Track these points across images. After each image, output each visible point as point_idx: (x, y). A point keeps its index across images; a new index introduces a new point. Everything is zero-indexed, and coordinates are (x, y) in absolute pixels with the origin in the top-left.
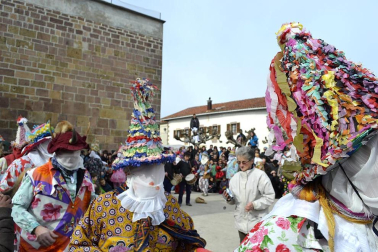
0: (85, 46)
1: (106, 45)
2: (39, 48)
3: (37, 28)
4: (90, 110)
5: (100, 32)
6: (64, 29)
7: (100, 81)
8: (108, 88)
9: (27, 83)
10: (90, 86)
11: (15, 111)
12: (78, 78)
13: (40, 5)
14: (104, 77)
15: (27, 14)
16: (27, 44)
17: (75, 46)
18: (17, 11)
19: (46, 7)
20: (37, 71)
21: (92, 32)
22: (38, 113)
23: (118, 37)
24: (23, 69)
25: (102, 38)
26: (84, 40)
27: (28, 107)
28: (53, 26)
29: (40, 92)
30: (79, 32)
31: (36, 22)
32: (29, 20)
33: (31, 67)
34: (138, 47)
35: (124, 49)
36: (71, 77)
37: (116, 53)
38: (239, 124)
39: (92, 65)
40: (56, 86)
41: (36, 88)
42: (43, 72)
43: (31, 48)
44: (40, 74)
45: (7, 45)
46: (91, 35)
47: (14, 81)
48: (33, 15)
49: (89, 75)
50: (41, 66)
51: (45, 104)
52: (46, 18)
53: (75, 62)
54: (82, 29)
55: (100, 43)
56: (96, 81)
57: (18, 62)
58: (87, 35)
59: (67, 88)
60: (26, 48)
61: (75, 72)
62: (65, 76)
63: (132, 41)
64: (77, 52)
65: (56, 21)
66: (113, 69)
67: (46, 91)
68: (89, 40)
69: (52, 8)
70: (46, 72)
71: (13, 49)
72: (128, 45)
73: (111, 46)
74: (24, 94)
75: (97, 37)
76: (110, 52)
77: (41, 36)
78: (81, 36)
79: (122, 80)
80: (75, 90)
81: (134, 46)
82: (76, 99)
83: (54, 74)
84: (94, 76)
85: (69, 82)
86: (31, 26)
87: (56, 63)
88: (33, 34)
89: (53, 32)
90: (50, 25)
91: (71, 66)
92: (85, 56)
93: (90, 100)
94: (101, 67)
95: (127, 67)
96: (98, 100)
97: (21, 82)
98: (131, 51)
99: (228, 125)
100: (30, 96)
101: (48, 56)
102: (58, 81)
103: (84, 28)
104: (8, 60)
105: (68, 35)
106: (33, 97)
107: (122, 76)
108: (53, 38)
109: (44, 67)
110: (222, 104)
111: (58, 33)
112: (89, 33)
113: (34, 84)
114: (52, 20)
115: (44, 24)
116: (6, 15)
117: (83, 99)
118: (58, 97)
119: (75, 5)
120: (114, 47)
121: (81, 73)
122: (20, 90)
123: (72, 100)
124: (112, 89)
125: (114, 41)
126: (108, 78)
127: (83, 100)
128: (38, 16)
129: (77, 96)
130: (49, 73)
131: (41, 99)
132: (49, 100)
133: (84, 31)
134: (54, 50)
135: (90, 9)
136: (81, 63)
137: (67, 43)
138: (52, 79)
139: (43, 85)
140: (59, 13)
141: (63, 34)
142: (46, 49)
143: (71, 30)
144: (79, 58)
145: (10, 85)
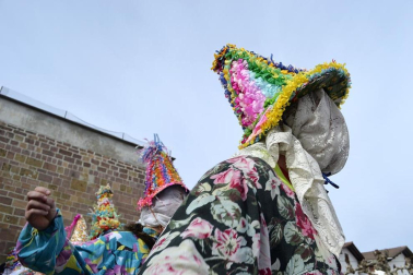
0: (91, 179)
1: (113, 179)
3: (44, 158)
5: (108, 166)
6: (72, 161)
13: (52, 137)
15: (37, 144)
16: (32, 173)
17: (81, 178)
18: (28, 141)
19: (57, 139)
21: (100, 165)
23: (126, 172)
25: (110, 172)
26: (91, 172)
28: (61, 157)
30: (87, 165)
31: (44, 152)
32: (38, 150)
35: (131, 184)
36: (72, 210)
37: (123, 188)
39: (96, 199)
43: (35, 177)
45: (11, 173)
46: (99, 169)
47: (10, 210)
48: (43, 145)
52: (55, 149)
54: (90, 162)
55: (107, 176)
57: (19, 191)
58: (95, 168)
61: (77, 205)
63: (140, 176)
64: (82, 185)
65: (65, 153)
68: (96, 173)
69: (63, 140)
71: (15, 177)
72: (136, 180)
73: (118, 180)
75: (104, 170)
76: (116, 186)
77: (47, 166)
78: (89, 169)
81: (141, 182)
86: (39, 156)
88: (39, 164)
89: (60, 163)
90: (58, 156)
98: (138, 186)
103: (93, 161)
104: (8, 188)
105: (75, 167)
108: (60, 169)
111: (65, 164)
112: (96, 166)
114: (61, 151)
115: (52, 155)
116: (17, 143)
119: (86, 139)
120: (120, 181)
121: (83, 206)
122: (14, 220)
125: (121, 176)
128: (48, 147)
133: (92, 164)
134: (58, 181)
135: (101, 143)
136: (84, 196)
137: (73, 174)
140: (69, 145)
141: (70, 166)
142: (49, 179)
143: (79, 163)
144: (83, 190)
145: (5, 214)
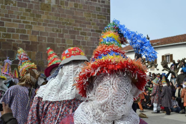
2: (21, 5)
4: (58, 48)
7: (64, 27)
8: (71, 32)
9: (13, 31)
10: (57, 31)
11: (6, 51)
12: (49, 25)
14: (67, 24)
20: (20, 22)
24: (10, 20)
27: (14, 48)
29: (23, 37)
33: (16, 19)
38: (171, 56)
40: (33, 32)
41: (19, 34)
42: (24, 22)
44: (22, 24)
49: (56, 22)
50: (22, 18)
51: (27, 45)
53: (47, 13)
56: (61, 27)
59: (42, 33)
60: (11, 5)
62: (39, 24)
66: (74, 17)
67: (27, 36)
70: (27, 22)
74: (11, 39)
79: (80, 26)
80: (47, 34)
82: (48, 41)
83: (32, 23)
84: (60, 23)
85: (43, 29)
87: (32, 15)
91: (44, 17)
92: (53, 9)
93: (58, 41)
94: (65, 16)
95: (84, 16)
96: (64, 41)
97: (9, 30)
99: (163, 57)
100: (16, 40)
101: (27, 10)
102: (35, 28)
106: (17, 40)
107: (80, 22)
109: (24, 18)
110: (158, 40)
113: (18, 31)
117: (53, 40)
118: (35, 39)
123: (45, 42)
124: (73, 33)
126: (70, 24)
127: (53, 42)
129: (48, 38)
130: (29, 22)
131: (23, 42)
132: (29, 42)
138: (30, 27)
139: (24, 31)
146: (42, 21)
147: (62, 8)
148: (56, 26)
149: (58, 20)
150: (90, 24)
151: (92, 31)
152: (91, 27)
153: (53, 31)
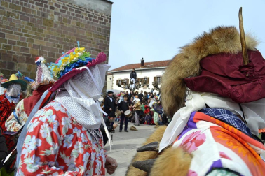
0: (56, 18)
1: (71, 18)
2: (24, 18)
3: (22, 4)
5: (67, 8)
6: (41, 5)
7: (66, 43)
9: (14, 43)
10: (59, 46)
11: (5, 62)
12: (51, 41)
14: (69, 41)
16: (15, 15)
17: (49, 18)
20: (21, 35)
21: (61, 8)
22: (22, 64)
23: (80, 12)
24: (11, 32)
25: (68, 13)
26: (55, 13)
27: (15, 60)
28: (33, 3)
29: (23, 49)
30: (52, 8)
33: (17, 32)
34: (94, 20)
35: (84, 21)
36: (46, 39)
37: (78, 24)
39: (61, 32)
40: (35, 46)
41: (20, 47)
42: (25, 35)
43: (17, 18)
44: (23, 37)
46: (61, 10)
47: (5, 41)
49: (58, 38)
50: (24, 31)
51: (27, 58)
53: (49, 29)
54: (54, 6)
55: (67, 16)
56: (63, 43)
57: (8, 28)
58: (58, 10)
59: (43, 47)
60: (14, 18)
61: (49, 36)
62: (41, 39)
63: (90, 15)
64: (50, 22)
66: (75, 35)
67: (28, 49)
68: (59, 14)
70: (28, 36)
71: (4, 18)
72: (86, 18)
73: (74, 19)
74: (12, 50)
75: (64, 12)
76: (73, 23)
77: (24, 9)
78: (53, 11)
80: (48, 49)
81: (90, 20)
82: (49, 55)
83: (33, 37)
84: (62, 39)
85: (44, 43)
86: (17, 2)
87: (35, 29)
88: (19, 8)
89: (33, 7)
90: (31, 2)
91: (46, 32)
92: (55, 25)
93: (58, 56)
94: (67, 33)
95: (85, 34)
97: (10, 42)
98: (89, 23)
99: (155, 78)
100: (16, 52)
101: (29, 24)
102: (36, 42)
103: (56, 5)
104: (1, 26)
105: (44, 10)
106: (18, 53)
107: (81, 40)
108: (33, 11)
109: (26, 31)
110: (151, 63)
111: (37, 8)
112: (59, 9)
113: (19, 43)
115: (27, 1)
117: (54, 55)
118: (36, 53)
120: (76, 19)
121: (52, 37)
122: (9, 47)
123: (46, 56)
125: (77, 15)
126: (71, 41)
129: (49, 53)
130: (30, 36)
131: (24, 54)
132: (29, 55)
133: (55, 7)
134: (33, 20)
136: (53, 30)
137: (43, 15)
138: (32, 41)
139: (25, 44)
141: (40, 9)
142: (28, 19)
143: (46, 6)
144: (51, 26)
145: (2, 44)
146: (44, 35)
147: (65, 25)
148: (57, 42)
149: (60, 36)
150: (90, 42)
151: (92, 49)
152: (91, 46)
153: (54, 46)
